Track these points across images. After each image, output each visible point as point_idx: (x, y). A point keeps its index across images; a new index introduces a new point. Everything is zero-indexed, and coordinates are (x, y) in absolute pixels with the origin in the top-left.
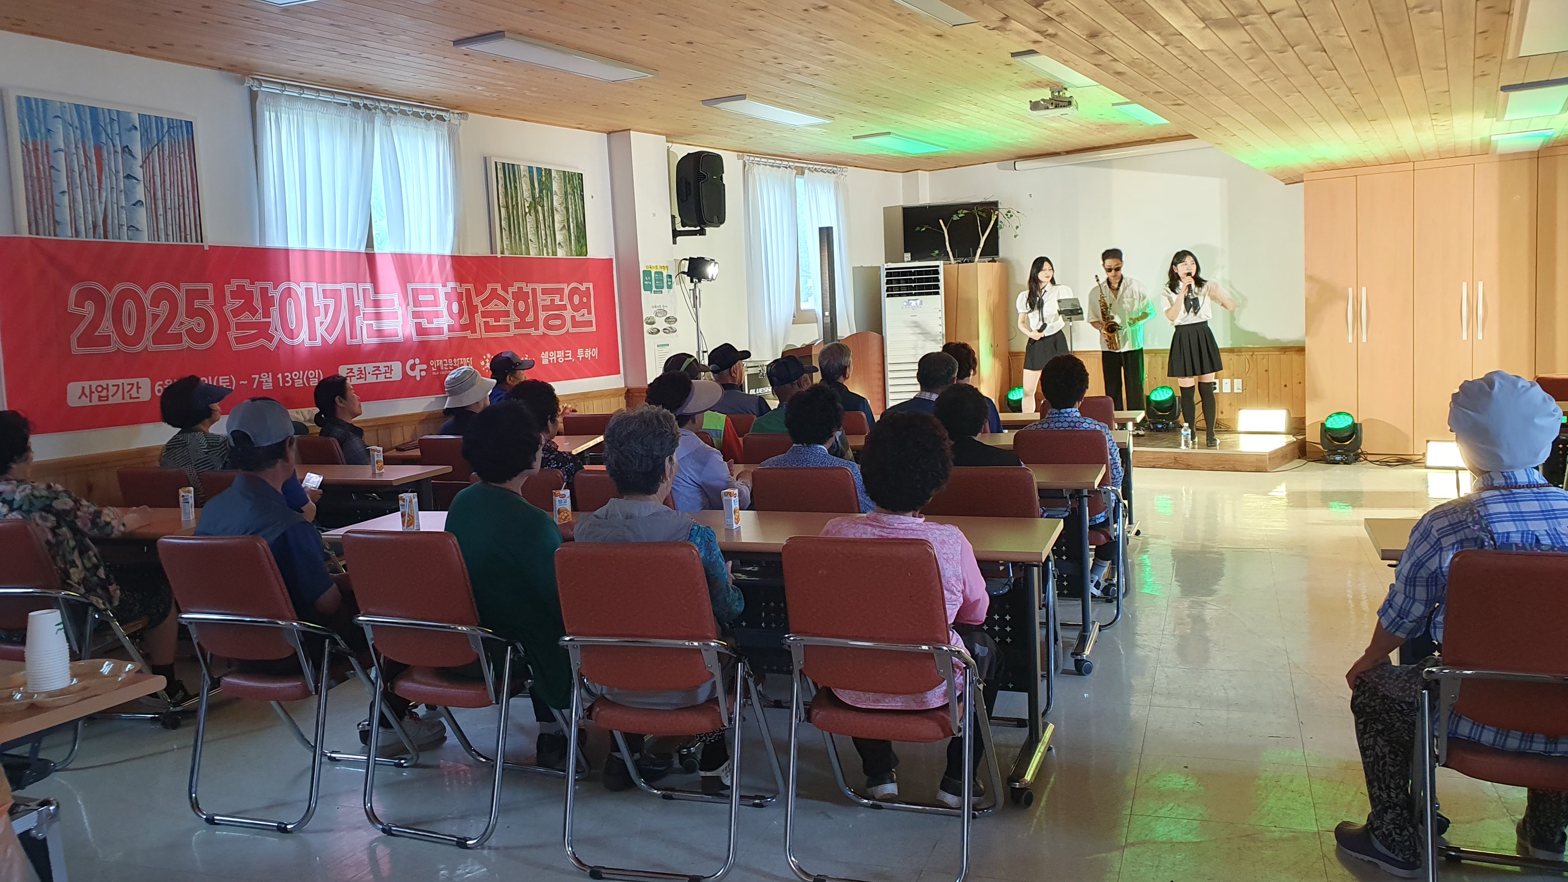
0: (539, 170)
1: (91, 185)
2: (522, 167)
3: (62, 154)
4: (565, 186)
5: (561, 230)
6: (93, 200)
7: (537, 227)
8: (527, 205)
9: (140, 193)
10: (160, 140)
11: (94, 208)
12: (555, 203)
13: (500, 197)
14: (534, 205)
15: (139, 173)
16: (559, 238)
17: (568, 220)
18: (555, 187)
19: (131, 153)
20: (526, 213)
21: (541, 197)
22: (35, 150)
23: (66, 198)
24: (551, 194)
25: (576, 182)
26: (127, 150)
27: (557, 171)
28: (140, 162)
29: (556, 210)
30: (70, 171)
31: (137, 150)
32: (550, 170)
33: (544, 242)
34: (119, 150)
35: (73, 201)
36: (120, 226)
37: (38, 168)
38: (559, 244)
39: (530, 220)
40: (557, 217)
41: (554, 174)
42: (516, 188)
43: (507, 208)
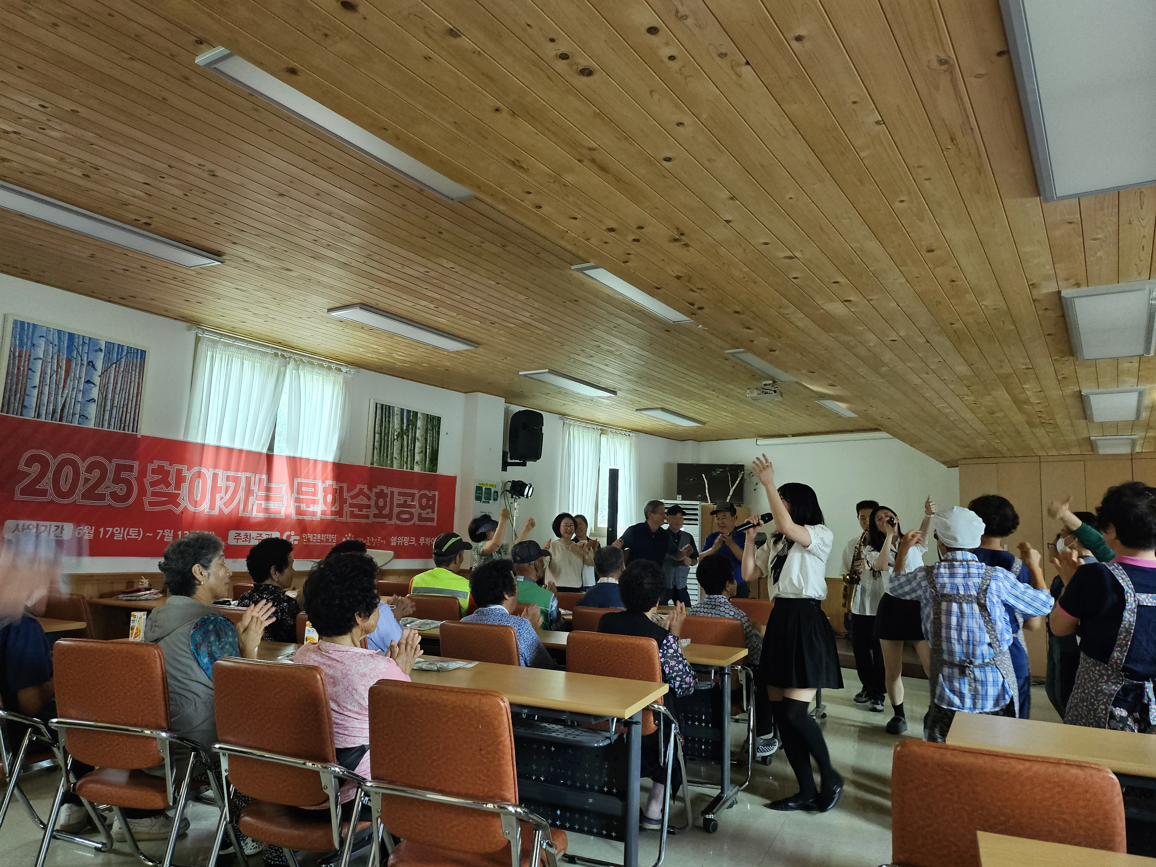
0: (409, 412)
1: (57, 385)
2: (396, 409)
3: (41, 361)
4: (427, 424)
5: (420, 453)
6: (56, 394)
7: (402, 449)
8: (396, 434)
9: (95, 393)
10: (119, 360)
11: (56, 399)
12: (417, 435)
13: (377, 426)
14: (401, 435)
15: (97, 380)
16: (417, 458)
17: (426, 447)
18: (419, 423)
19: (93, 366)
20: (394, 439)
21: (408, 430)
22: (20, 356)
23: (36, 392)
24: (416, 428)
25: (435, 423)
26: (91, 364)
27: (422, 414)
28: (99, 373)
29: (418, 439)
30: (43, 373)
31: (99, 365)
32: (417, 413)
33: (405, 459)
34: (85, 363)
35: (41, 393)
36: (74, 414)
37: (19, 369)
38: (417, 462)
39: (397, 444)
40: (418, 444)
41: (419, 415)
42: (389, 422)
43: (381, 434)
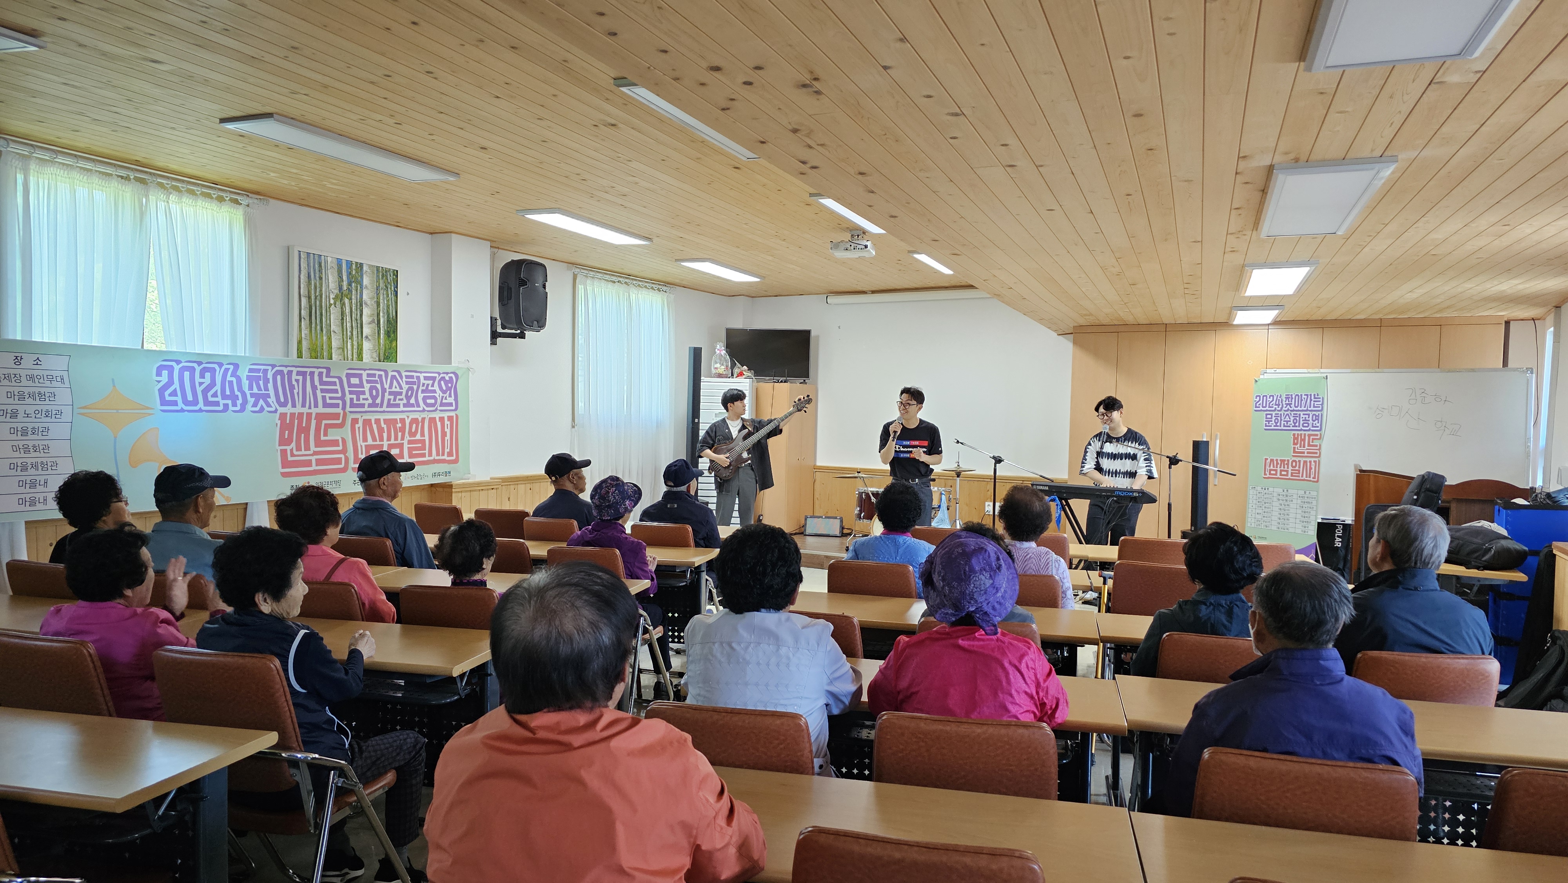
0: (349, 264)
2: (329, 259)
4: (378, 281)
5: (370, 323)
7: (342, 319)
8: (332, 296)
12: (364, 297)
13: (302, 286)
14: (340, 297)
16: (366, 330)
17: (378, 314)
18: (366, 281)
20: (330, 305)
21: (350, 291)
24: (361, 287)
25: (390, 278)
27: (370, 266)
29: (366, 304)
32: (361, 265)
33: (349, 334)
38: (367, 337)
39: (335, 313)
40: (366, 311)
41: (365, 268)
42: (321, 278)
43: (309, 298)
